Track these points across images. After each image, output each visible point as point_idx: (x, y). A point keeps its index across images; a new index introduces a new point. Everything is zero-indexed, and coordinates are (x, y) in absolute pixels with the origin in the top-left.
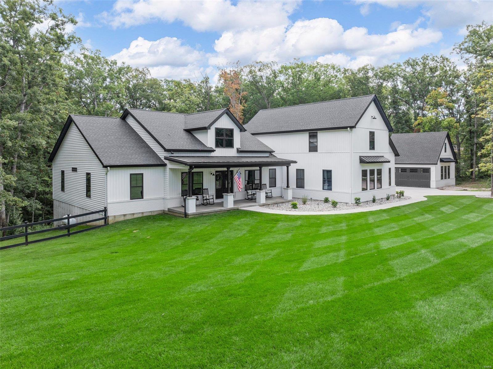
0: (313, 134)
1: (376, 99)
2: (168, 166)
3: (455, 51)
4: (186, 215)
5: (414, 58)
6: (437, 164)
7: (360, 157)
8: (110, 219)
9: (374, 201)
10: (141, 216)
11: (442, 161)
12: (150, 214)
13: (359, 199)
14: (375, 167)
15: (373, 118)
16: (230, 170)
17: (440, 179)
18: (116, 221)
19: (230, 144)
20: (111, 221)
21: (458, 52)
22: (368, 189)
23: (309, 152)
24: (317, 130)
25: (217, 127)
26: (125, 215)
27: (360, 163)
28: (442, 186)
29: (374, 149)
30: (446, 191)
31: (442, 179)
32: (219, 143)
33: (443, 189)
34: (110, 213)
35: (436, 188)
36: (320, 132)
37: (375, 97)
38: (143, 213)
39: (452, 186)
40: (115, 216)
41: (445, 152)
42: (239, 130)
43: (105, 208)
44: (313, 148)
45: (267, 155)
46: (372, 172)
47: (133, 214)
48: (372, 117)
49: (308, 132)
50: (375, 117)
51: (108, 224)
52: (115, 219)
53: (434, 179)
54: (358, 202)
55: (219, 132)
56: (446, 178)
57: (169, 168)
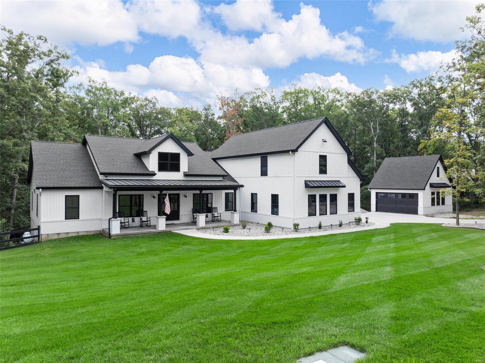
0: (264, 158)
1: (327, 120)
2: (104, 189)
3: (442, 69)
4: (110, 236)
5: (419, 79)
6: (424, 189)
7: (305, 181)
8: (43, 237)
9: (320, 227)
10: (75, 235)
11: (432, 186)
12: (86, 234)
13: (298, 225)
14: (328, 193)
15: (324, 142)
16: (163, 193)
17: (431, 205)
18: (49, 239)
19: (176, 168)
20: (43, 238)
21: (446, 70)
22: (317, 215)
23: (261, 175)
24: (267, 154)
25: (160, 151)
26: (58, 234)
27: (305, 187)
28: (433, 213)
29: (326, 174)
30: (437, 218)
31: (433, 204)
32: (162, 167)
33: (433, 216)
34: (43, 232)
35: (424, 215)
36: (269, 156)
37: (326, 120)
38: (78, 232)
39: (448, 213)
40: (48, 235)
41: (438, 176)
42: (187, 154)
43: (39, 226)
44: (264, 173)
45: (221, 179)
46: (323, 198)
47: (68, 233)
48: (323, 140)
49: (260, 156)
50: (326, 140)
51: (41, 241)
52: (48, 237)
53: (422, 206)
54: (296, 227)
55: (162, 156)
56: (438, 204)
57: (105, 191)
